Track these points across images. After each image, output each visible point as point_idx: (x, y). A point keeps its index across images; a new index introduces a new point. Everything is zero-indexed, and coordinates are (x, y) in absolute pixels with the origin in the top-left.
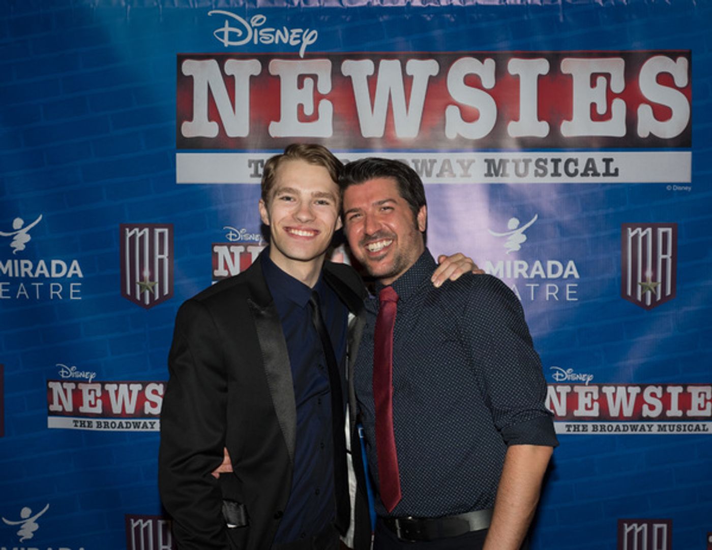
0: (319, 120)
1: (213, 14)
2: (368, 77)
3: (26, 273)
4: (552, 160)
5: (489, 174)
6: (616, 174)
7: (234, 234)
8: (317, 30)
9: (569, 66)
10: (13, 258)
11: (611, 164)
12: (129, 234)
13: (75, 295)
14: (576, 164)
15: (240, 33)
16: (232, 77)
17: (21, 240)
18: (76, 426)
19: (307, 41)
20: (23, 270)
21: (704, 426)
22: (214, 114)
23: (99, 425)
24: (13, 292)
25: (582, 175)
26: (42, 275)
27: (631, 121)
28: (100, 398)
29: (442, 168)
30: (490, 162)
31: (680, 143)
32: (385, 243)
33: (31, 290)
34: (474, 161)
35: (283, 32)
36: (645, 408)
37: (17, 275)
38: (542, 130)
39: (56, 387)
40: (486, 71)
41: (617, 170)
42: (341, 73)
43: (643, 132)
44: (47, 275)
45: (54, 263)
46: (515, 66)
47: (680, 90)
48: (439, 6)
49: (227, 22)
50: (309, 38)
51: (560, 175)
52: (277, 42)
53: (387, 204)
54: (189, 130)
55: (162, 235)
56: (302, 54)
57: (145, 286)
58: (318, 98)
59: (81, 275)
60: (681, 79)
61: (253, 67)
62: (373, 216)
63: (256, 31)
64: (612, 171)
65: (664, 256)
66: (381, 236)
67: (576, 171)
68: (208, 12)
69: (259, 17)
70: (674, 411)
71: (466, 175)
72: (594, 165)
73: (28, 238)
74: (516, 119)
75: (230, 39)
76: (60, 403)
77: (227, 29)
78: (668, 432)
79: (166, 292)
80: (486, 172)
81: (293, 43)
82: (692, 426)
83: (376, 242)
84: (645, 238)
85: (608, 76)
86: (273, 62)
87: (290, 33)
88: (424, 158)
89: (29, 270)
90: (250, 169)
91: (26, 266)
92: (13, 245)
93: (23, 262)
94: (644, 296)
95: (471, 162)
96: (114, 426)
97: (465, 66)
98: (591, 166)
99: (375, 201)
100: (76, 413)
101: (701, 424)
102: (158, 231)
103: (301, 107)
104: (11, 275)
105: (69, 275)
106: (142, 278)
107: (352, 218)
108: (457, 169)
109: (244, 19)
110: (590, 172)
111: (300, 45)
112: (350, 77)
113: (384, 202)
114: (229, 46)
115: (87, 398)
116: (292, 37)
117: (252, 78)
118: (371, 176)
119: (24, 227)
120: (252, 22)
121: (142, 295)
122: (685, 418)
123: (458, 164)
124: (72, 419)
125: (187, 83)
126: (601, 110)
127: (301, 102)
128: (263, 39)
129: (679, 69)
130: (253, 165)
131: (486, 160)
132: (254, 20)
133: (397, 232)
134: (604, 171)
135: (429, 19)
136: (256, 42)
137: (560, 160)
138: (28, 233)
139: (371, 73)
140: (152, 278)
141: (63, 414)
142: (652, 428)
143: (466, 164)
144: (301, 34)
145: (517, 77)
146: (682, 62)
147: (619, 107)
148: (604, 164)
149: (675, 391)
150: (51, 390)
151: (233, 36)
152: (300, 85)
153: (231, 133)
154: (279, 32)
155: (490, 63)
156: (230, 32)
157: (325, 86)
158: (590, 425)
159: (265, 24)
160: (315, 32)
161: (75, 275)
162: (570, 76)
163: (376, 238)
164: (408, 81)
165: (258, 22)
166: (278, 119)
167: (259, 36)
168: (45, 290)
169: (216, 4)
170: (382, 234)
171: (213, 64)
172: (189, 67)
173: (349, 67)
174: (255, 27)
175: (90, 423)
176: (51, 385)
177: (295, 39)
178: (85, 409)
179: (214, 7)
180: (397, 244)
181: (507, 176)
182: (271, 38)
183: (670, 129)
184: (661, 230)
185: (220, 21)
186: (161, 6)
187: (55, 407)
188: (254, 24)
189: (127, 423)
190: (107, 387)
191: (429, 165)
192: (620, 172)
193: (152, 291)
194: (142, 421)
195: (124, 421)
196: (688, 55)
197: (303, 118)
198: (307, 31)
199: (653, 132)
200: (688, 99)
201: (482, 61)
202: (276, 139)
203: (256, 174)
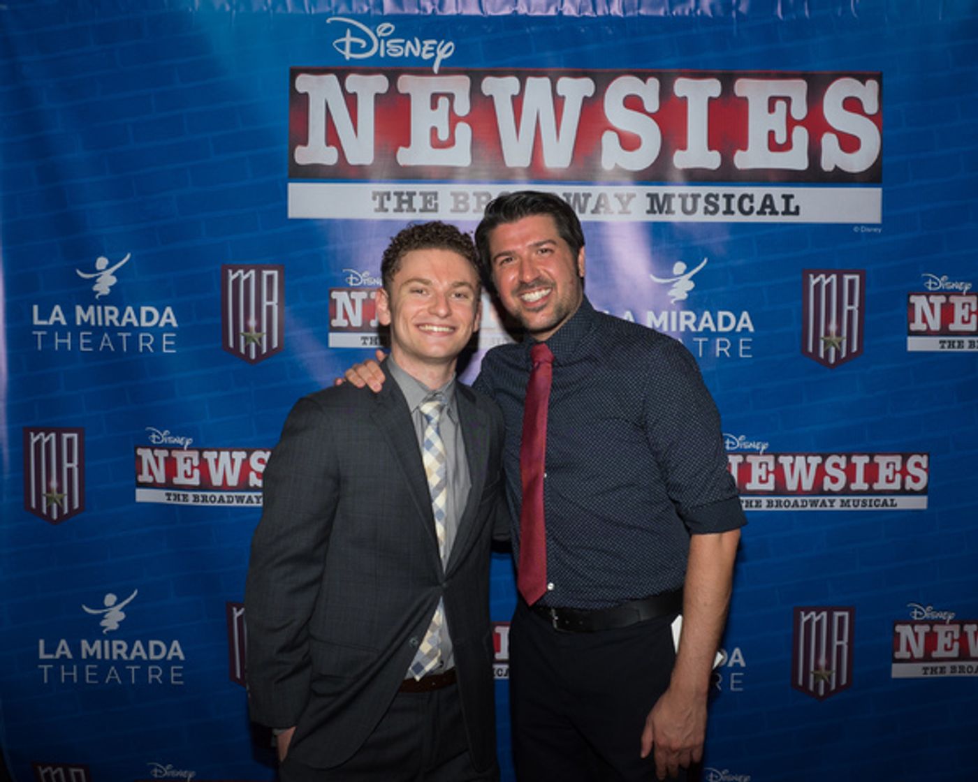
0: (456, 145)
1: (333, 22)
2: (513, 97)
3: (111, 322)
4: (725, 196)
5: (651, 211)
6: (797, 212)
7: (355, 278)
8: (454, 42)
9: (744, 87)
10: (96, 304)
11: (792, 201)
12: (232, 277)
13: (168, 347)
14: (752, 201)
15: (364, 44)
16: (355, 95)
17: (105, 282)
18: (169, 499)
19: (442, 55)
20: (108, 317)
21: (892, 500)
22: (332, 137)
23: (196, 498)
24: (96, 344)
25: (758, 213)
26: (130, 324)
27: (814, 152)
28: (198, 467)
29: (598, 202)
30: (653, 197)
31: (868, 178)
32: (544, 292)
33: (117, 342)
34: (633, 196)
35: (414, 44)
36: (827, 480)
37: (100, 323)
38: (713, 161)
39: (146, 454)
40: (649, 92)
41: (797, 208)
42: (481, 92)
43: (827, 165)
44: (136, 324)
45: (144, 310)
46: (682, 87)
47: (871, 117)
48: (594, 15)
49: (349, 32)
50: (444, 51)
51: (733, 213)
52: (407, 55)
53: (545, 246)
54: (303, 156)
55: (270, 278)
56: (436, 69)
57: (250, 337)
58: (454, 120)
59: (175, 324)
60: (871, 106)
61: (379, 83)
62: (530, 260)
63: (382, 41)
64: (792, 209)
65: (850, 308)
66: (539, 285)
67: (752, 209)
68: (327, 18)
69: (387, 25)
70: (860, 484)
71: (625, 211)
72: (772, 201)
73: (113, 280)
74: (684, 147)
75: (352, 51)
76: (151, 473)
78: (852, 508)
79: (275, 345)
80: (648, 208)
81: (426, 56)
82: (879, 500)
83: (534, 292)
84: (828, 286)
85: (788, 100)
86: (402, 79)
87: (422, 45)
88: (577, 191)
89: (114, 318)
90: (374, 203)
91: (111, 313)
92: (96, 288)
93: (107, 309)
94: (827, 353)
95: (631, 196)
96: (214, 499)
97: (624, 86)
98: (768, 203)
99: (530, 242)
100: (169, 485)
101: (888, 498)
102: (266, 273)
103: (434, 131)
104: (93, 323)
105: (162, 324)
106: (247, 329)
107: (502, 263)
108: (615, 205)
109: (369, 27)
110: (768, 210)
111: (433, 59)
112: (491, 97)
113: (541, 244)
114: (351, 58)
115: (182, 467)
116: (425, 49)
117: (377, 96)
118: (527, 214)
119: (108, 267)
120: (377, 30)
121: (247, 348)
122: (871, 492)
123: (616, 199)
124: (164, 492)
125: (301, 102)
126: (781, 138)
127: (436, 125)
128: (391, 52)
129: (868, 94)
130: (378, 197)
131: (649, 195)
132: (381, 29)
133: (557, 280)
134: (783, 209)
135: (583, 31)
136: (382, 54)
137: (733, 196)
138: (114, 274)
139: (516, 92)
140: (258, 329)
141: (154, 485)
142: (834, 504)
143: (625, 199)
144: (435, 46)
145: (685, 99)
146: (872, 85)
147: (800, 135)
148: (783, 200)
149: (860, 461)
150: (140, 458)
151: (355, 48)
152: (434, 106)
153: (353, 159)
154: (409, 44)
155: (654, 83)
156: (352, 44)
157: (463, 107)
158: (764, 500)
159: (392, 34)
160: (451, 44)
161: (168, 325)
162: (746, 99)
163: (533, 286)
164: (558, 102)
165: (385, 32)
166: (407, 144)
167: (386, 48)
168: (133, 341)
169: (336, 9)
170: (539, 282)
171: (332, 79)
172: (304, 83)
173: (490, 85)
174: (382, 37)
175: (185, 496)
176: (140, 452)
177: (428, 52)
178: (180, 480)
179: (334, 13)
180: (557, 293)
181: (673, 213)
182: (400, 50)
183: (858, 162)
184: (847, 278)
185: (341, 29)
186: (271, 11)
187: (145, 477)
188: (380, 34)
189: (228, 497)
190: (206, 455)
191: (582, 199)
192: (801, 211)
193: (259, 343)
194: (247, 495)
195: (225, 495)
196: (879, 78)
197: (437, 144)
198: (443, 42)
199: (839, 166)
200: (879, 128)
201: (645, 81)
202: (405, 167)
203: (382, 208)
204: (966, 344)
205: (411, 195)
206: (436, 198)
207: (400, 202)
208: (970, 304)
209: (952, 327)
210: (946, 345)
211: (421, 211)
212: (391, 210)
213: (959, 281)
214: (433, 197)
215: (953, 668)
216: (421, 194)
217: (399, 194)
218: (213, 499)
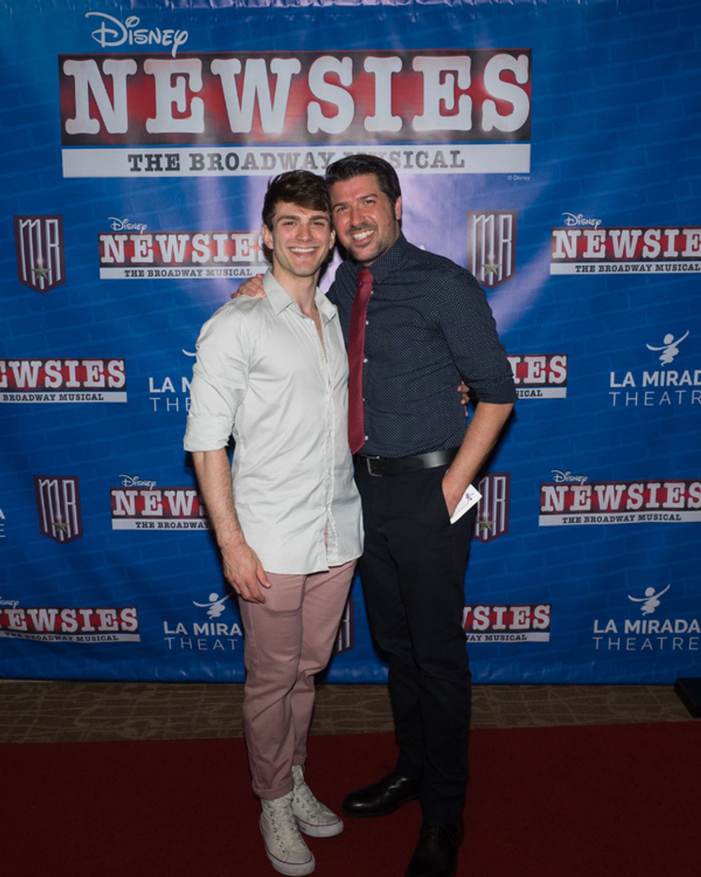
0: (192, 117)
1: (90, 16)
2: (236, 75)
4: (405, 153)
6: (462, 165)
8: (187, 31)
9: (420, 64)
11: (458, 156)
12: (22, 225)
14: (426, 157)
15: (116, 34)
16: (110, 76)
19: (178, 42)
21: (539, 391)
22: (94, 111)
23: (5, 398)
25: (432, 166)
27: (476, 116)
28: (5, 374)
29: (306, 159)
32: (369, 233)
34: (333, 154)
35: (156, 33)
38: (395, 125)
40: (344, 69)
41: (463, 161)
42: (210, 72)
43: (486, 126)
46: (371, 64)
47: (522, 86)
48: (299, 7)
49: (103, 24)
50: (180, 39)
51: (411, 167)
52: (150, 42)
53: (369, 199)
54: (73, 127)
55: (52, 225)
56: (174, 53)
57: (39, 272)
58: (190, 95)
60: (522, 76)
61: (129, 67)
62: (358, 209)
63: (131, 32)
64: (459, 162)
65: (505, 241)
67: (427, 163)
68: (85, 14)
69: (133, 18)
72: (442, 157)
74: (372, 114)
75: (107, 40)
77: (103, 30)
79: (59, 278)
81: (165, 43)
82: (528, 391)
83: (361, 233)
84: (487, 225)
85: (455, 73)
86: (148, 62)
87: (163, 34)
88: (289, 152)
90: (130, 163)
94: (487, 277)
96: (20, 398)
97: (325, 64)
98: (439, 158)
99: (358, 196)
101: (536, 390)
102: (48, 222)
103: (174, 105)
106: (36, 266)
107: (338, 210)
108: (318, 162)
109: (120, 20)
110: (439, 164)
111: (171, 46)
112: (218, 76)
113: (366, 197)
114: (106, 46)
116: (165, 36)
117: (128, 76)
120: (126, 22)
121: (38, 281)
122: (524, 385)
123: (320, 157)
125: (68, 83)
126: (449, 105)
127: (175, 100)
128: (138, 40)
129: (520, 67)
130: (132, 159)
131: (344, 153)
132: (128, 21)
133: (378, 223)
134: (451, 163)
135: (290, 19)
136: (131, 43)
137: (412, 153)
139: (238, 71)
140: (45, 266)
143: (326, 157)
144: (173, 35)
145: (373, 74)
146: (523, 59)
147: (465, 102)
148: (451, 156)
149: (514, 361)
151: (109, 38)
152: (174, 84)
153: (111, 130)
154: (152, 33)
155: (348, 61)
156: (107, 34)
157: (197, 84)
159: (138, 25)
160: (185, 32)
162: (421, 73)
163: (360, 229)
164: (273, 79)
165: (133, 23)
166: (153, 116)
167: (134, 37)
169: (92, 6)
170: (365, 225)
171: (92, 64)
172: (70, 67)
173: (218, 66)
174: (130, 28)
177: (167, 39)
179: (90, 9)
180: (378, 233)
182: (144, 39)
183: (511, 123)
184: (502, 217)
185: (97, 22)
186: (42, 9)
188: (128, 25)
189: (30, 396)
190: (11, 364)
191: (293, 158)
192: (466, 164)
193: (46, 277)
194: (44, 394)
195: (27, 394)
196: (529, 54)
197: (176, 115)
198: (178, 31)
199: (496, 126)
200: (528, 95)
201: (341, 60)
202: (154, 135)
203: (136, 168)
204: (597, 269)
205: (158, 157)
206: (178, 159)
207: (150, 163)
208: (600, 237)
209: (586, 255)
210: (581, 270)
211: (167, 169)
212: (143, 170)
213: (592, 218)
214: (175, 158)
215: (587, 519)
216: (166, 156)
217: (149, 157)
218: (18, 398)
